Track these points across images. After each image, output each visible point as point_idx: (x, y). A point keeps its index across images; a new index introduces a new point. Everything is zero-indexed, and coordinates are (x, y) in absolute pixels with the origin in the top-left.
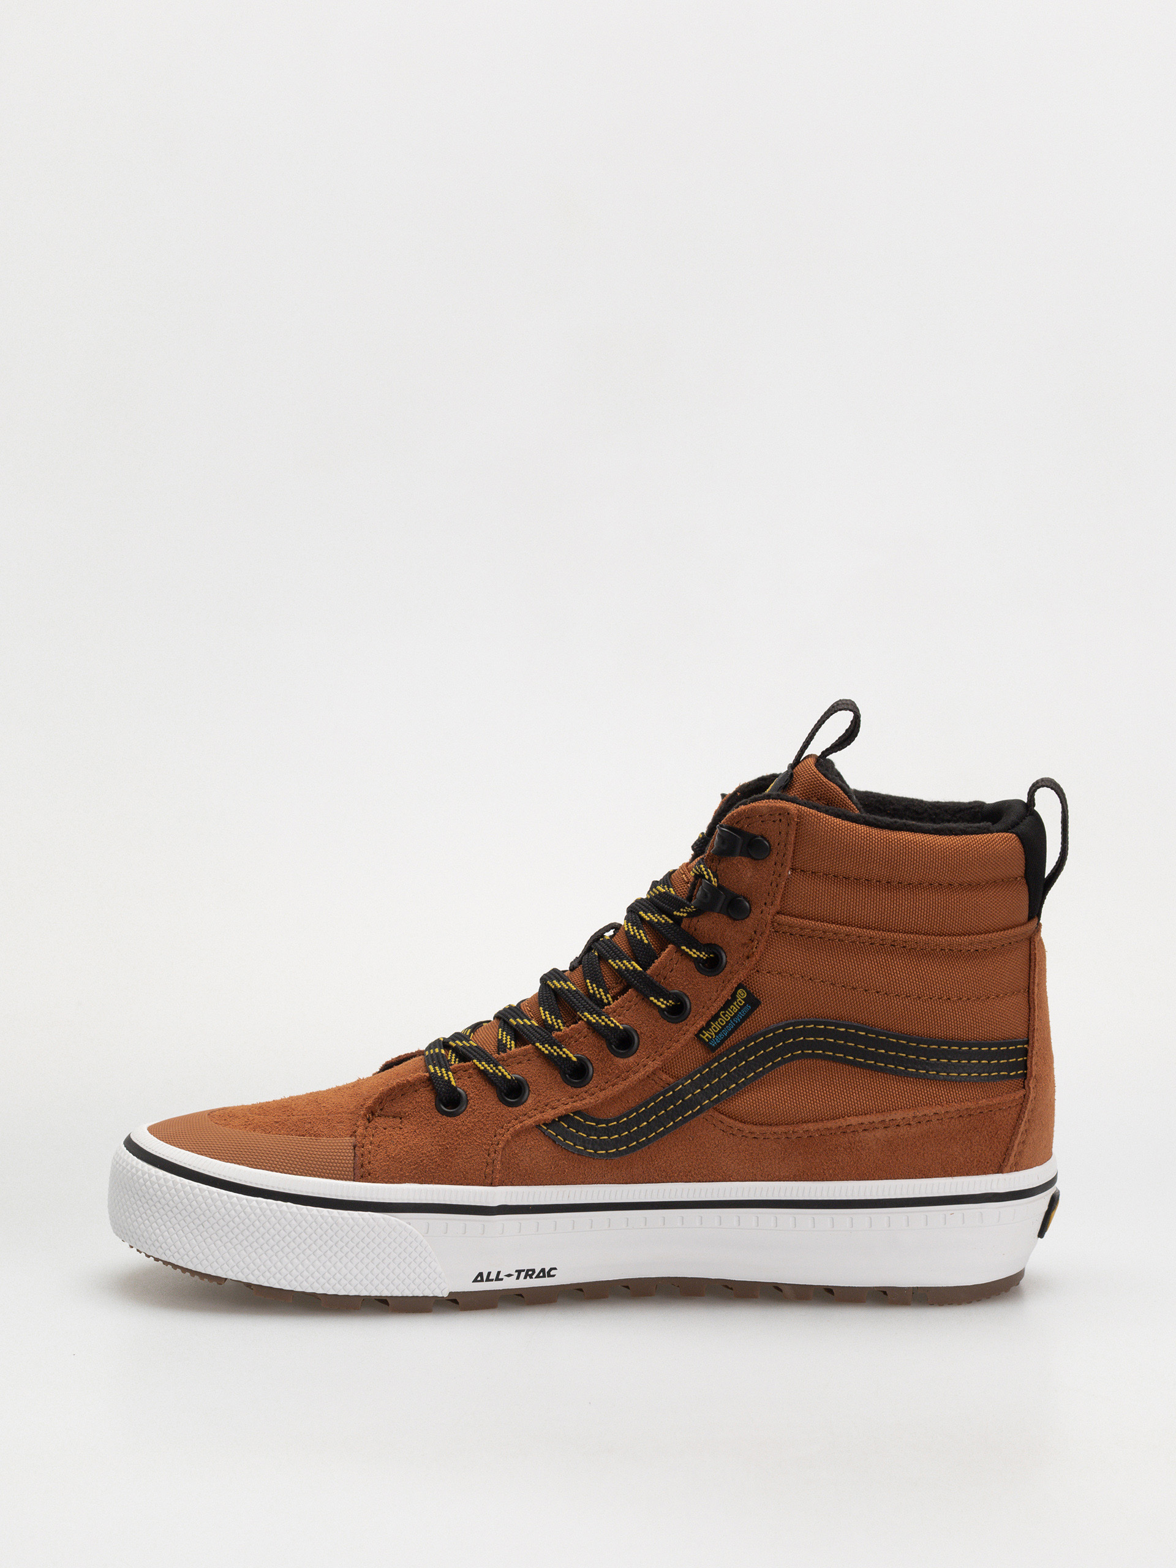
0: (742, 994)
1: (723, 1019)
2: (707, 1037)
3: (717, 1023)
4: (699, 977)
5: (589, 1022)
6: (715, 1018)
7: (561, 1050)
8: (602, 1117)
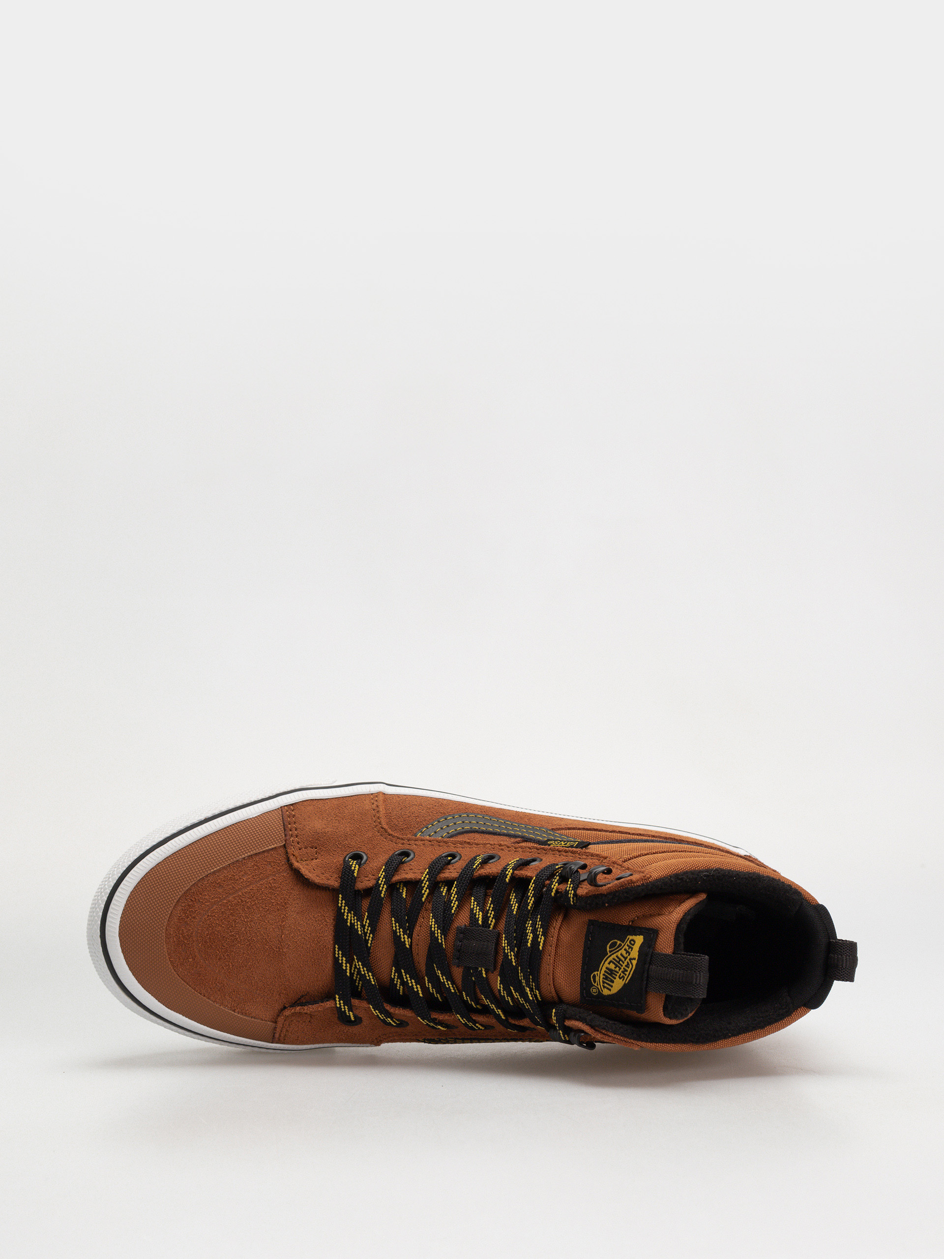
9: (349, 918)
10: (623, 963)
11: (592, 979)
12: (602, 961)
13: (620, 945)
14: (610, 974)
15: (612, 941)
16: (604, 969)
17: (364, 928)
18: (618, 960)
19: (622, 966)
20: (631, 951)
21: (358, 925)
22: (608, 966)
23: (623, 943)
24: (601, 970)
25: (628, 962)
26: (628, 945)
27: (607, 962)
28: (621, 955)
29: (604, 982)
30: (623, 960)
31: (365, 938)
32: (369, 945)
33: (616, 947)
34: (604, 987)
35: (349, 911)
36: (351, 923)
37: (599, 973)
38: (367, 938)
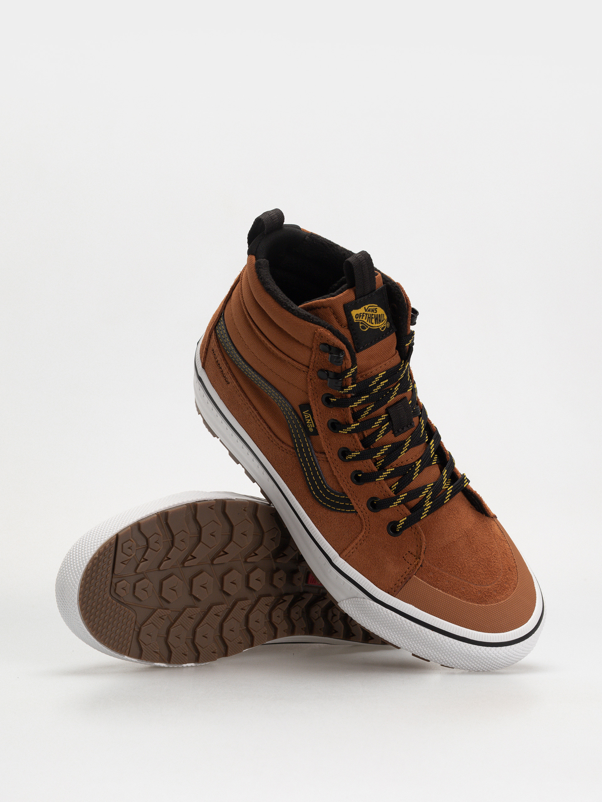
9: (429, 504)
10: (369, 314)
11: (384, 329)
12: (375, 329)
13: (362, 323)
14: (378, 319)
15: (362, 329)
16: (377, 325)
17: (427, 492)
18: (369, 319)
19: (371, 314)
20: (361, 313)
21: (429, 497)
22: (374, 323)
23: (359, 322)
24: (378, 326)
25: (368, 312)
26: (360, 318)
27: (373, 325)
28: (366, 319)
29: (382, 321)
30: (368, 315)
31: (431, 488)
32: (433, 484)
33: (363, 325)
34: (384, 319)
35: (426, 507)
36: (430, 502)
37: (380, 327)
38: (430, 488)
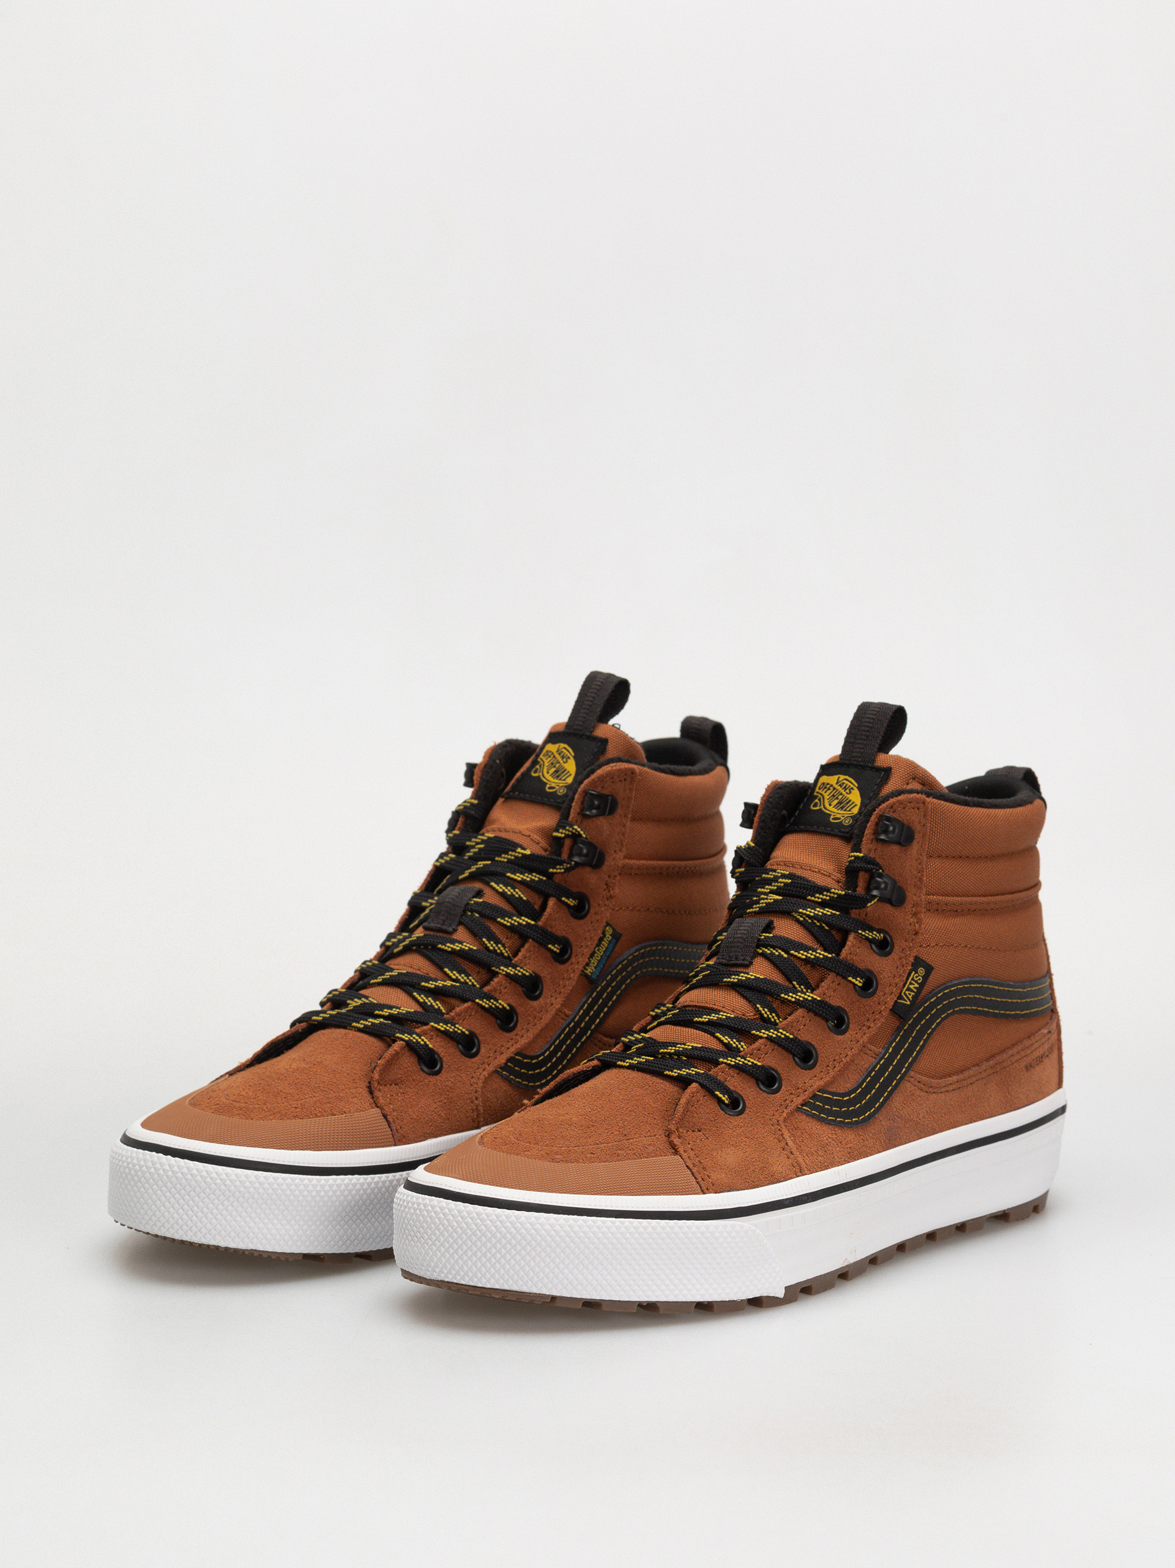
0: (609, 930)
1: (599, 954)
2: (590, 972)
3: (594, 958)
4: (574, 922)
5: (507, 975)
6: (592, 955)
7: (498, 1002)
8: (533, 1054)
10: (838, 790)
18: (832, 797)
